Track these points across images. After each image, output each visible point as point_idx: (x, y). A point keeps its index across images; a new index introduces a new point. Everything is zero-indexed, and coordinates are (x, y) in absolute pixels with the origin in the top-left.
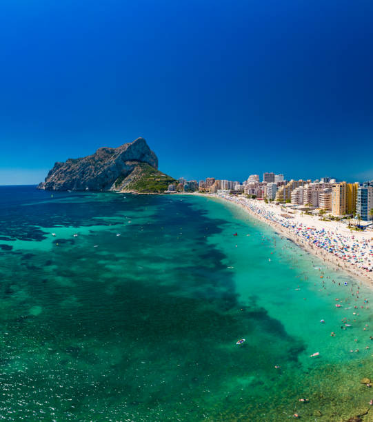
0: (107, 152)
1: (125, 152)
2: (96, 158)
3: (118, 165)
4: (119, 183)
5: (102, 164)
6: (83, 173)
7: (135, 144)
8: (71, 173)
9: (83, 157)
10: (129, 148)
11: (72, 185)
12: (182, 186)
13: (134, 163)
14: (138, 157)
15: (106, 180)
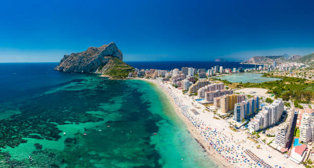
0: (94, 49)
1: (104, 51)
2: (87, 54)
3: (100, 58)
4: (100, 69)
5: (91, 57)
6: (80, 62)
7: (109, 46)
8: (73, 62)
9: (80, 52)
10: (106, 48)
11: (74, 69)
12: (136, 73)
13: (109, 57)
14: (111, 54)
15: (94, 67)
